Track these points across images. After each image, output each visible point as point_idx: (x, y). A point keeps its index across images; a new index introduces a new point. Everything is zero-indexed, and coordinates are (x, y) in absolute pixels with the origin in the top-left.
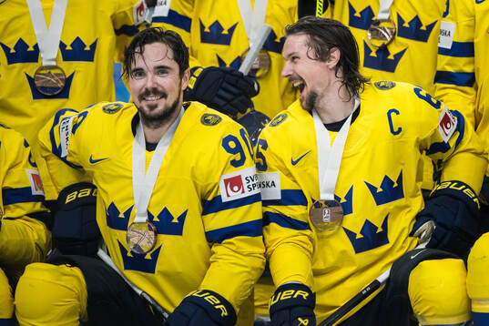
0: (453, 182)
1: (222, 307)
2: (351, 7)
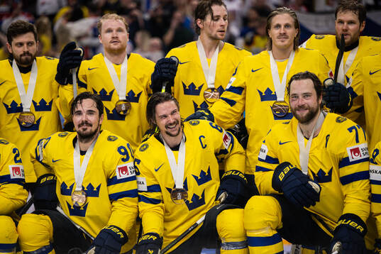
0: (233, 171)
1: (120, 233)
2: (183, 84)
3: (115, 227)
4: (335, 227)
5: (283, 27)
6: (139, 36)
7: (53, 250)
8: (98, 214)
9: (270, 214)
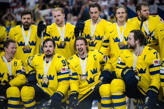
0: (106, 69)
1: (62, 94)
2: (85, 34)
3: (60, 92)
4: (146, 91)
5: (121, 13)
6: (69, 15)
7: (35, 101)
8: (53, 87)
9: (120, 86)
